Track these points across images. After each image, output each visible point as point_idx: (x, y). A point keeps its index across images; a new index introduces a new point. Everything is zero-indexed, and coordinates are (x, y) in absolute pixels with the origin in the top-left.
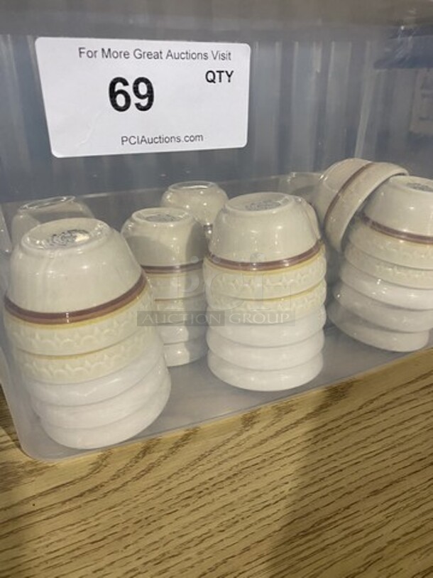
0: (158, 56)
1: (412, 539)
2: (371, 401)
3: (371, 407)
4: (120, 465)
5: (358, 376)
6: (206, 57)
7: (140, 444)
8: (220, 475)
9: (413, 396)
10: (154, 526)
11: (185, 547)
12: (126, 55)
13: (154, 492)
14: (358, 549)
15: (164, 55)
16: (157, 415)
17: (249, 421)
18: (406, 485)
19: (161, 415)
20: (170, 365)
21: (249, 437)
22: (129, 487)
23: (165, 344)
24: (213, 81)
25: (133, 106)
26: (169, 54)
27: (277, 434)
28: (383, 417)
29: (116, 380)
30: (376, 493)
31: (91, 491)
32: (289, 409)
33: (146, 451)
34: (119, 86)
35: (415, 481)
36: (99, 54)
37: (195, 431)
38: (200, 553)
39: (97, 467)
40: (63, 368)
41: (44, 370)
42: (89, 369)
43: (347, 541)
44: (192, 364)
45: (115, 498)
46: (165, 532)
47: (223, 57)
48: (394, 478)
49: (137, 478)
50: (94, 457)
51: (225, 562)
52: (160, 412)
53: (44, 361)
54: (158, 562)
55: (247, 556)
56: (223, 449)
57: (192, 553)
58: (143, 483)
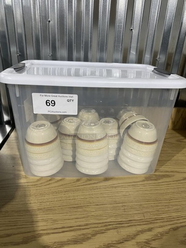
0: (56, 96)
1: (98, 217)
2: (114, 184)
3: (113, 186)
4: (43, 181)
5: (116, 177)
6: (67, 97)
7: (50, 178)
8: (64, 190)
9: (127, 186)
10: (44, 196)
11: (47, 202)
12: (50, 96)
13: (47, 189)
14: (84, 214)
15: (58, 96)
16: (56, 172)
17: (78, 180)
18: (106, 206)
19: (57, 173)
20: (65, 160)
21: (76, 184)
22: (42, 187)
23: (63, 154)
24: (69, 101)
25: (51, 105)
26: (59, 96)
27: (83, 185)
28: (114, 189)
29: (46, 161)
30: (97, 205)
31: (34, 185)
32: (90, 180)
33: (50, 180)
34: (48, 102)
35: (109, 206)
36: (44, 96)
37: (64, 179)
38: (50, 204)
39: (38, 180)
40: (37, 156)
41: (29, 155)
42: (38, 157)
43: (82, 212)
44: (72, 162)
45: (38, 188)
46: (45, 198)
47: (71, 97)
48: (104, 203)
49: (45, 185)
50: (38, 178)
51: (54, 207)
52: (57, 172)
53: (30, 153)
54: (40, 202)
55: (59, 208)
56: (68, 185)
57: (48, 203)
58: (45, 187)
